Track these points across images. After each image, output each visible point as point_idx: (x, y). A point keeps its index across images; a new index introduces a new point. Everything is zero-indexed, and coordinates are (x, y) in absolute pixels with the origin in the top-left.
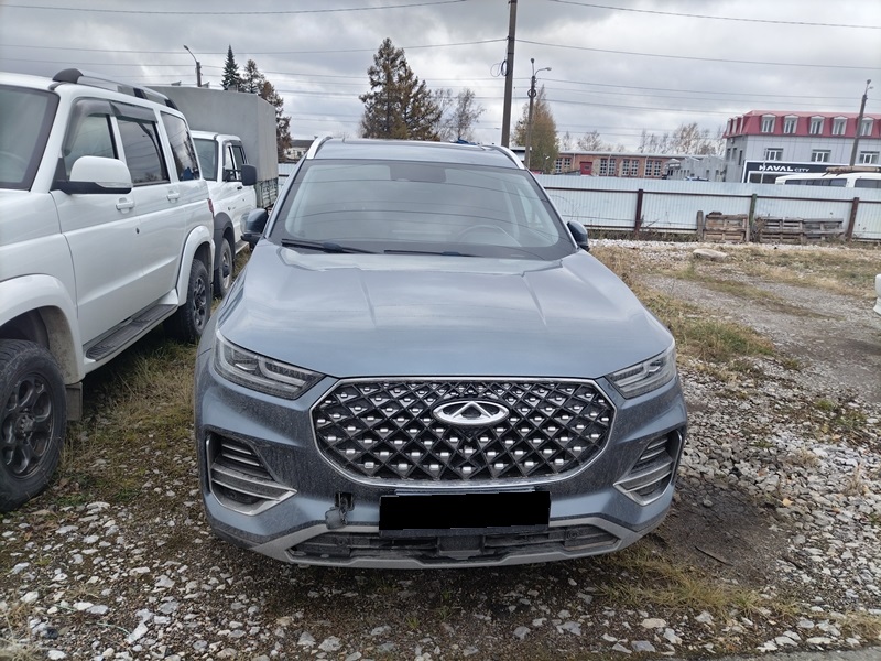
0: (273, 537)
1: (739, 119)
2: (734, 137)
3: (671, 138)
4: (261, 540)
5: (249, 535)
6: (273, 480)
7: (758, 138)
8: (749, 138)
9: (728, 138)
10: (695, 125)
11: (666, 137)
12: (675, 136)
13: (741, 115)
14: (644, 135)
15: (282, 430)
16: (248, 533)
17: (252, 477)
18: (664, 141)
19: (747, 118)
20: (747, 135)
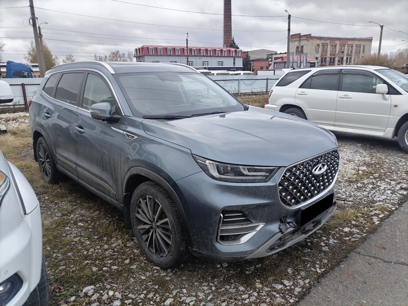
0: (258, 248)
1: (139, 49)
2: (139, 57)
3: (108, 58)
4: (252, 252)
5: (246, 252)
6: (252, 223)
7: (149, 57)
8: (145, 57)
9: (136, 57)
10: (118, 51)
11: (106, 57)
12: (110, 56)
13: (140, 47)
14: (95, 56)
15: (264, 197)
16: (245, 252)
17: (243, 225)
18: (106, 59)
19: (142, 48)
20: (144, 56)
